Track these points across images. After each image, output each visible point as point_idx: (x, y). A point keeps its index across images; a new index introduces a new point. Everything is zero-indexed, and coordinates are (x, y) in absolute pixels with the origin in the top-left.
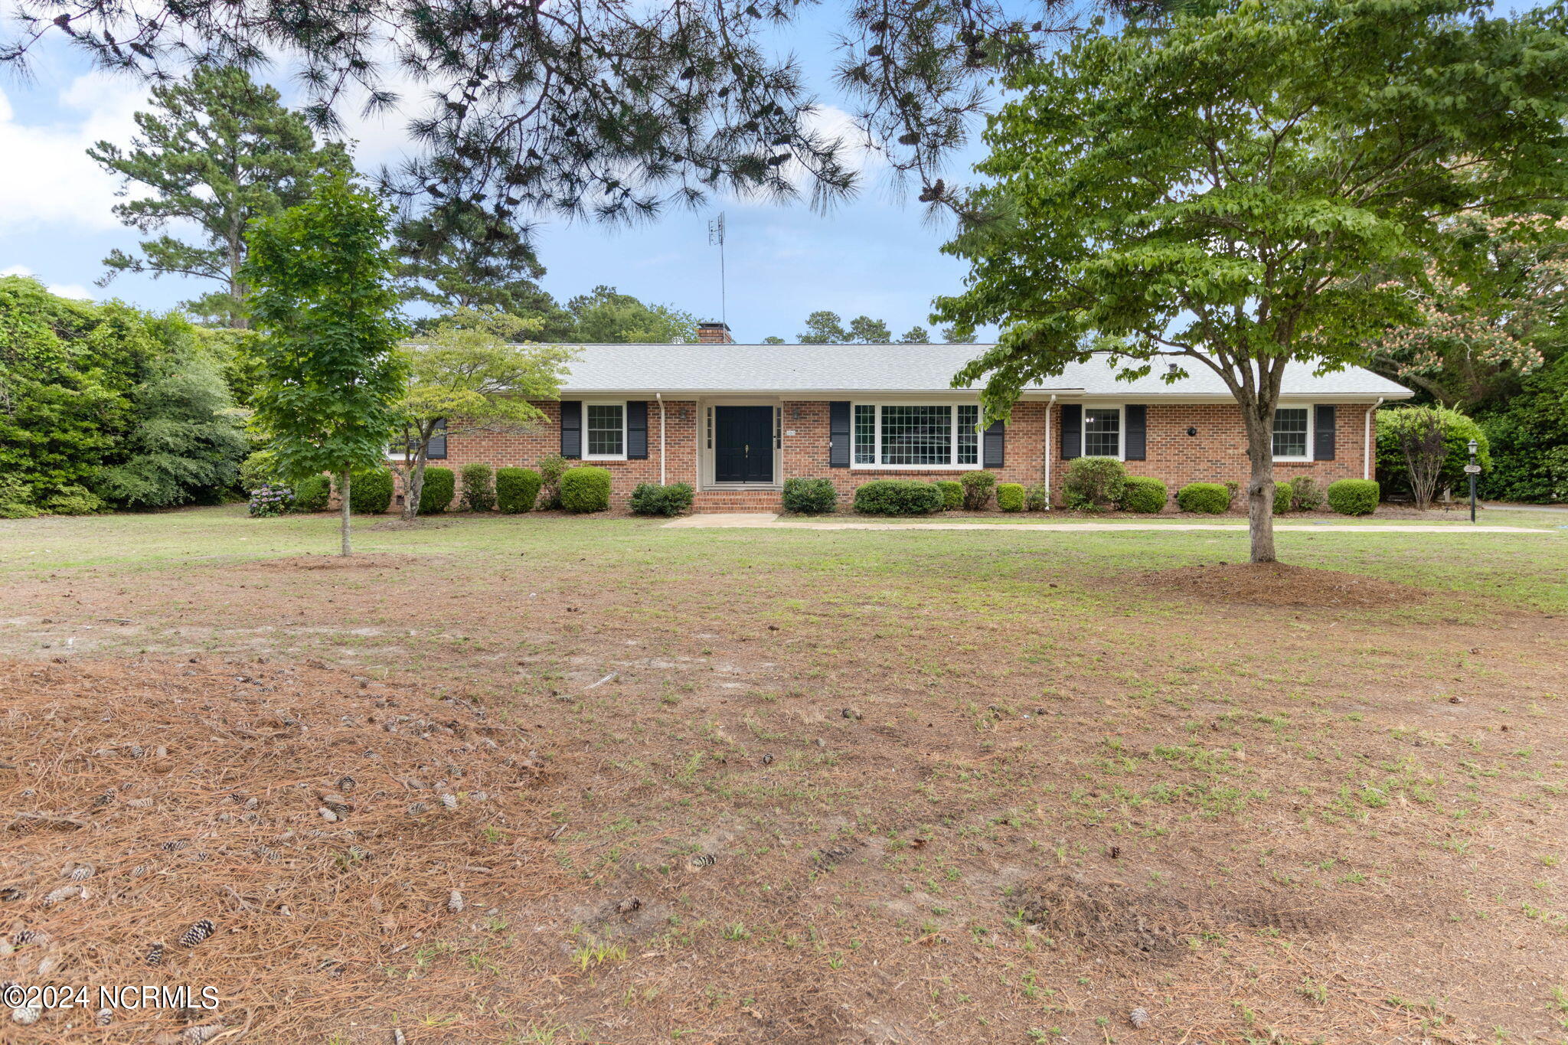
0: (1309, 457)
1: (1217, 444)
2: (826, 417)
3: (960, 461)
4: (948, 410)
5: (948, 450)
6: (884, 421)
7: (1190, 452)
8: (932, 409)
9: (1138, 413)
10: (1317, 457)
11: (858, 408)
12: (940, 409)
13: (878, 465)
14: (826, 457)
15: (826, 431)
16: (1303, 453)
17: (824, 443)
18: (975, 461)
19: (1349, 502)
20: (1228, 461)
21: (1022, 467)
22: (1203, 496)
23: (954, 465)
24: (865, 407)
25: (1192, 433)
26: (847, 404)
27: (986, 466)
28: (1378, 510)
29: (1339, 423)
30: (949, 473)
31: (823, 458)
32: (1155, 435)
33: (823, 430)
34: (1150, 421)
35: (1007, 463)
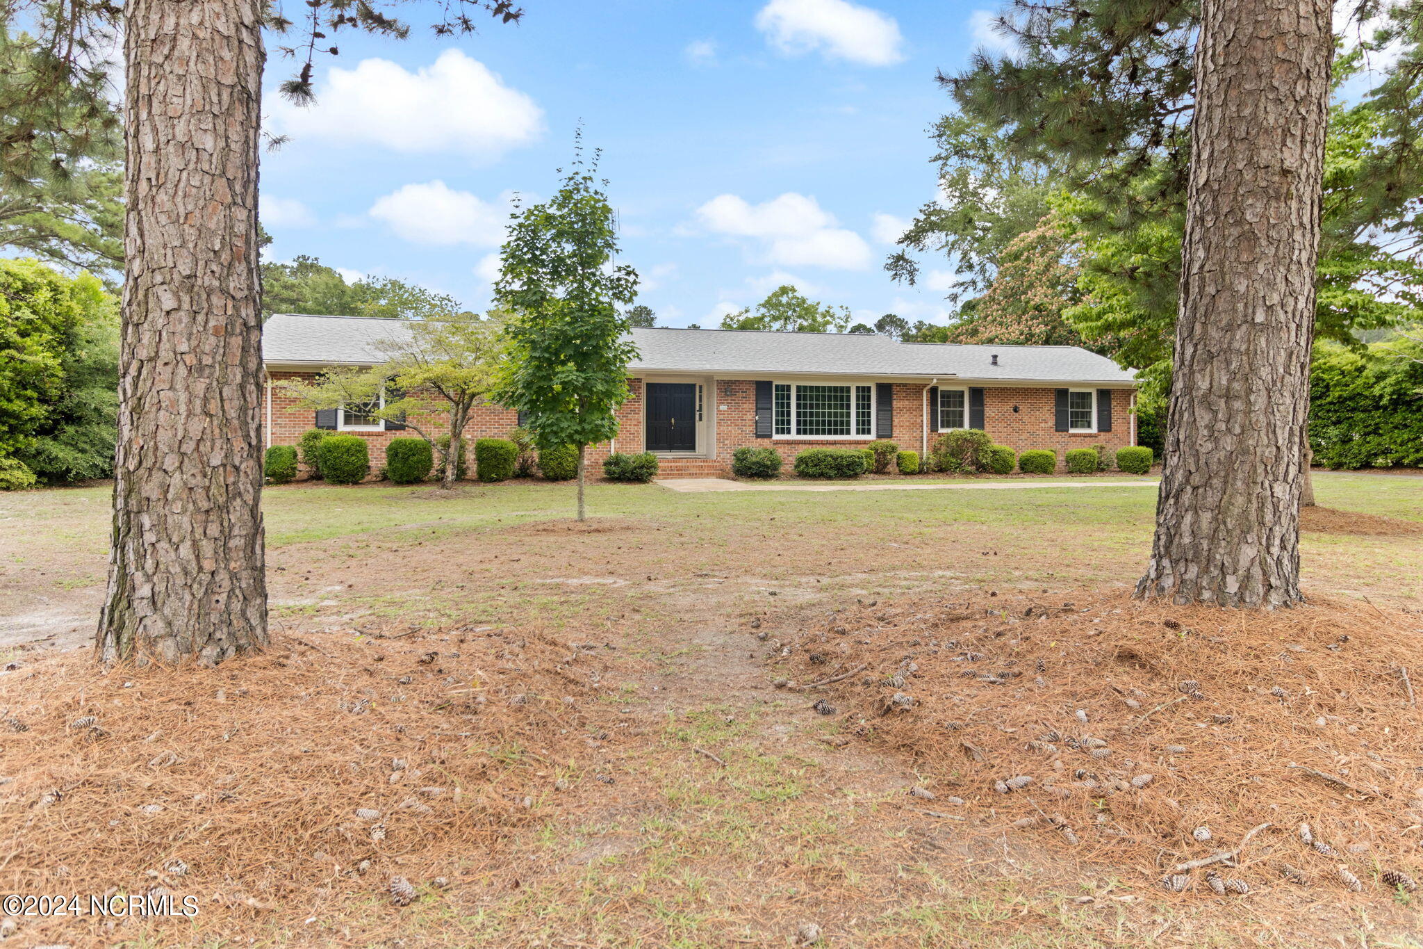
0: (1094, 430)
1: (1033, 419)
2: (752, 394)
3: (858, 433)
4: (848, 389)
5: (848, 423)
6: (798, 398)
7: (1015, 425)
8: (836, 388)
9: (978, 394)
10: (1100, 430)
11: (777, 386)
12: (842, 388)
13: (793, 436)
14: (752, 428)
15: (753, 406)
16: (1089, 426)
17: (751, 416)
18: (869, 432)
19: (1136, 464)
20: (1041, 433)
21: (906, 437)
22: (1041, 460)
23: (853, 436)
24: (783, 386)
25: (1016, 410)
26: (771, 383)
27: (879, 436)
28: (1151, 470)
29: (1114, 403)
30: (851, 443)
31: (750, 429)
32: (990, 411)
33: (750, 406)
34: (987, 401)
35: (895, 434)
